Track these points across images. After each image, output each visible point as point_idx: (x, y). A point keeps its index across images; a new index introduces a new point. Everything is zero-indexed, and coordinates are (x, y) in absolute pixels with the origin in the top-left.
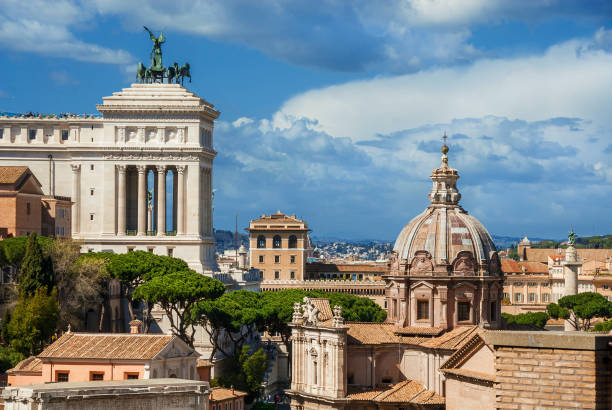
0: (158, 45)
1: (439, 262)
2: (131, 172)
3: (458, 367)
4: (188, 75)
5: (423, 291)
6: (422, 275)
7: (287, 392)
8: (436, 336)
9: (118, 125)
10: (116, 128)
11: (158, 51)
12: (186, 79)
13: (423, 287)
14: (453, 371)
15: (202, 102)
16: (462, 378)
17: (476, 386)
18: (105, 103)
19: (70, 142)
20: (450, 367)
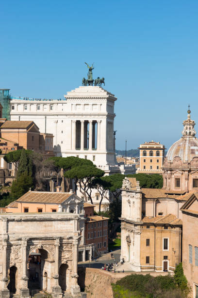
0: (90, 70)
1: (185, 162)
2: (78, 123)
3: (187, 209)
4: (104, 83)
5: (177, 174)
6: (177, 167)
7: (120, 219)
8: (183, 195)
9: (73, 103)
10: (72, 105)
11: (91, 72)
12: (102, 84)
13: (177, 173)
14: (185, 210)
15: (108, 93)
16: (188, 214)
17: (193, 217)
18: (68, 94)
19: (54, 111)
20: (184, 209)
